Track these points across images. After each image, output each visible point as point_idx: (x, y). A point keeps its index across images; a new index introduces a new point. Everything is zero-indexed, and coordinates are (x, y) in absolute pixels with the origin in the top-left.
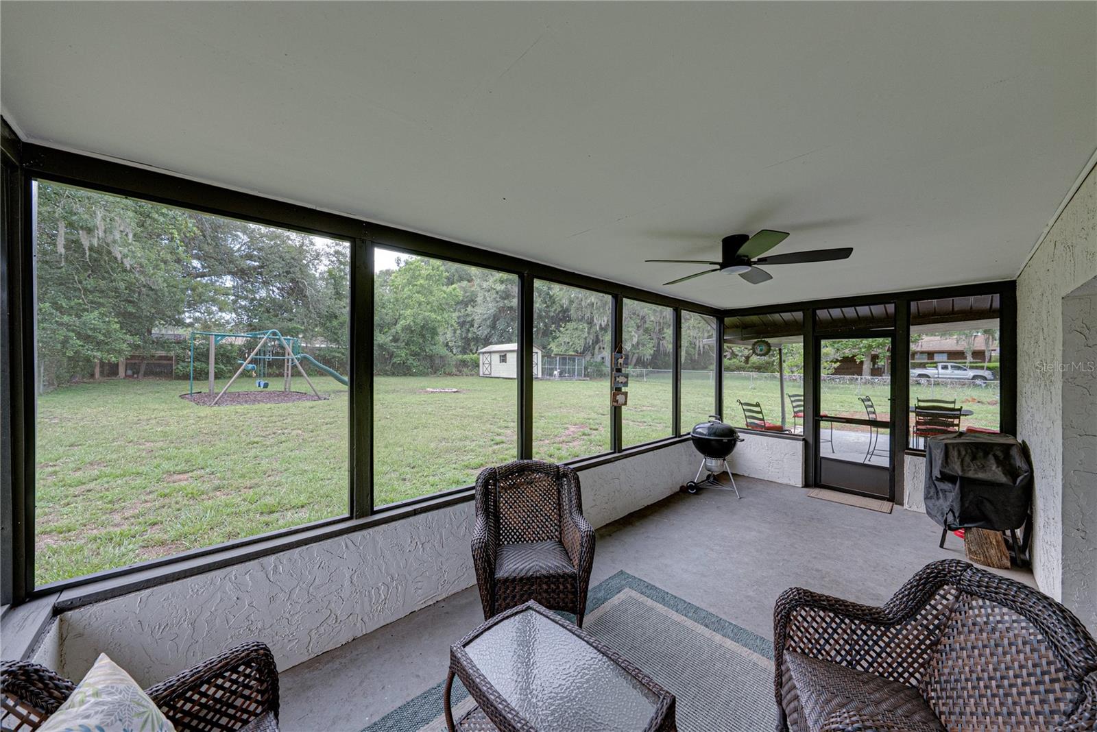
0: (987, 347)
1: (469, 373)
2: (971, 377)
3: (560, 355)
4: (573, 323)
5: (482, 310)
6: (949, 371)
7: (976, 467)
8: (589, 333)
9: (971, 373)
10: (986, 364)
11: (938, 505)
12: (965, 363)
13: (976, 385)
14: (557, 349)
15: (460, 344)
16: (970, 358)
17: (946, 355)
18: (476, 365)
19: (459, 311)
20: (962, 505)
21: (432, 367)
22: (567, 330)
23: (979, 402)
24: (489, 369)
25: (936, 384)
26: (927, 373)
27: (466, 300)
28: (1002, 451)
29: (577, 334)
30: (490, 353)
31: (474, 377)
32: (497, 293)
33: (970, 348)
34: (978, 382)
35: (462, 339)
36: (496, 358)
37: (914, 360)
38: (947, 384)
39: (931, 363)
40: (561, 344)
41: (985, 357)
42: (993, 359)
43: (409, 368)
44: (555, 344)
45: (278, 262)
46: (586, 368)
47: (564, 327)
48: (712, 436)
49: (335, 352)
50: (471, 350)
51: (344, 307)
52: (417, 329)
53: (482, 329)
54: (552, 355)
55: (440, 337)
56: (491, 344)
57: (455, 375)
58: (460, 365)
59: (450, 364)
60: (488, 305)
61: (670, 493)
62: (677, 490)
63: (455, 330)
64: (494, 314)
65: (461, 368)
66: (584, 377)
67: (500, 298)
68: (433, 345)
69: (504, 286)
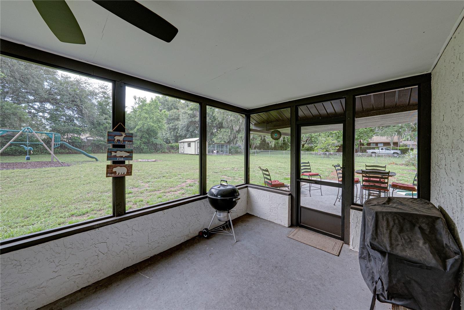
0: (399, 140)
1: (174, 152)
2: (392, 153)
3: (217, 143)
4: (224, 129)
5: (182, 123)
6: (384, 151)
7: (403, 241)
8: (231, 134)
9: (392, 152)
10: (398, 148)
11: (370, 268)
12: (390, 147)
13: (395, 157)
14: (216, 141)
15: (173, 138)
16: (392, 145)
17: (383, 144)
18: (178, 148)
19: (173, 123)
20: (390, 281)
21: (156, 149)
22: (221, 132)
23: (396, 164)
24: (183, 150)
25: (379, 156)
26: (374, 151)
27: (176, 118)
28: (428, 224)
29: (225, 134)
30: (184, 142)
31: (177, 154)
32: (189, 114)
33: (392, 141)
34: (395, 155)
35: (174, 136)
36: (186, 144)
37: (370, 146)
38: (383, 156)
39: (377, 147)
40: (218, 139)
41: (398, 144)
42: (401, 146)
43: (142, 150)
44: (215, 138)
45: (67, 95)
46: (230, 150)
47: (220, 131)
48: (219, 196)
49: (102, 141)
50: (177, 141)
51: (105, 119)
52: (145, 131)
53: (182, 131)
54: (213, 144)
55: (159, 135)
56: (185, 139)
57: (167, 153)
58: (170, 148)
59: (164, 148)
60: (185, 120)
61: (187, 239)
62: (195, 235)
63: (171, 132)
64: (187, 125)
65: (170, 150)
66: (229, 153)
67: (190, 117)
68: (155, 139)
69: (192, 112)
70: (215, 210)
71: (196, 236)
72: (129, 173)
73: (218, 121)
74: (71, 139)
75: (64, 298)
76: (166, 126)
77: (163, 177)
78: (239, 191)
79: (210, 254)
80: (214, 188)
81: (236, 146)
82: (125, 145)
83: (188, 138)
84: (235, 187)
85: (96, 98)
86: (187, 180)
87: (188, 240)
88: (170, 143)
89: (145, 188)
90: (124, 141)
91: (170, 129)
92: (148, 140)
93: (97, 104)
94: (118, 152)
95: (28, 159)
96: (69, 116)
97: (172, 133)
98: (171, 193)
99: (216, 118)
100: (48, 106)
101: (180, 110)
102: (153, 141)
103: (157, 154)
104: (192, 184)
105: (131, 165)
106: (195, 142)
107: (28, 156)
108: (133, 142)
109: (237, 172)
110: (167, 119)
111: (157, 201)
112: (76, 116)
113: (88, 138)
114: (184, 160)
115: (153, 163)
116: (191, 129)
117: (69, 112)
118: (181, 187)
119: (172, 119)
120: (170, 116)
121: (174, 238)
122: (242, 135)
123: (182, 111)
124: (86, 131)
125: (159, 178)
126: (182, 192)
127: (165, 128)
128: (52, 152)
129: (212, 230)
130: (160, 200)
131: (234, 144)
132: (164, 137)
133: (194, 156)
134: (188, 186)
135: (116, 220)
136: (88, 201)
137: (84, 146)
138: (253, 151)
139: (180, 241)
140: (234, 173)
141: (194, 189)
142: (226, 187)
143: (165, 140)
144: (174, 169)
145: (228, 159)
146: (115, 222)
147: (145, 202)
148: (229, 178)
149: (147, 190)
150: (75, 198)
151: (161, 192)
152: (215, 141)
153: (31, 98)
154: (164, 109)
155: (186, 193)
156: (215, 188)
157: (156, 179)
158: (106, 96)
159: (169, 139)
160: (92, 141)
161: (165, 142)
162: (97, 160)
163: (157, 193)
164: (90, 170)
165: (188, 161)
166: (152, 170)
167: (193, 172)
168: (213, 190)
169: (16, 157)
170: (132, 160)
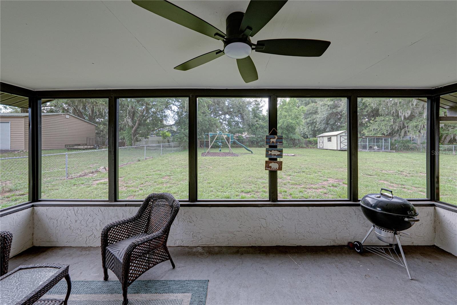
1: (312, 147)
4: (381, 117)
5: (321, 116)
8: (394, 122)
15: (311, 133)
18: (316, 143)
19: (310, 118)
21: (294, 144)
22: (376, 121)
24: (322, 145)
27: (313, 112)
29: (384, 123)
30: (323, 137)
31: (315, 149)
32: (329, 106)
35: (312, 130)
36: (326, 139)
40: (371, 130)
44: (366, 130)
45: (236, 108)
46: (392, 144)
47: (374, 120)
48: (378, 209)
49: (254, 138)
50: (315, 136)
51: (256, 122)
52: (284, 127)
53: (321, 125)
54: (363, 137)
55: (297, 130)
56: (324, 133)
57: (305, 148)
58: (308, 143)
59: (302, 143)
60: (324, 113)
61: (332, 244)
62: (343, 244)
63: (308, 127)
64: (327, 117)
65: (308, 144)
66: (391, 150)
67: (330, 108)
68: (294, 134)
69: (333, 102)
70: (373, 224)
71: (344, 246)
72: (280, 168)
73: (372, 108)
74: (237, 137)
75: (244, 247)
76: (303, 121)
77: (303, 172)
78: (416, 208)
79: (366, 275)
80: (370, 196)
81: (405, 139)
82: (277, 146)
83: (328, 132)
84: (408, 202)
85: (251, 106)
86: (328, 179)
87: (334, 246)
88: (307, 138)
89: (287, 181)
90: (277, 142)
91: (308, 124)
92: (287, 136)
93: (251, 110)
94: (273, 151)
95: (220, 151)
96: (237, 121)
97: (310, 127)
98: (311, 189)
99: (367, 104)
100: (228, 116)
101: (318, 103)
102: (291, 136)
103: (295, 149)
104: (335, 184)
105: (282, 162)
106: (337, 135)
107: (220, 149)
108: (283, 143)
109: (409, 178)
110: (305, 114)
111: (299, 195)
112: (240, 121)
113: (247, 136)
114: (324, 155)
115: (292, 157)
116: (332, 122)
117: (237, 119)
118: (322, 186)
119: (310, 114)
120: (307, 111)
121: (319, 237)
122: (418, 123)
123: (321, 104)
124: (245, 131)
125: (299, 173)
126: (324, 191)
127: (302, 123)
128: (230, 147)
129: (368, 247)
130: (301, 194)
131: (401, 137)
132: (302, 132)
133: (335, 152)
134: (331, 185)
135: (272, 204)
136: (250, 183)
137: (244, 142)
138: (446, 146)
139: (326, 243)
140: (403, 180)
141: (338, 191)
142: (391, 199)
143: (302, 135)
144: (313, 165)
145: (389, 158)
146: (271, 206)
147: (288, 193)
148: (392, 184)
149: (289, 182)
150: (242, 180)
151: (302, 186)
152: (367, 134)
153: (220, 112)
154: (302, 104)
155: (329, 194)
156: (373, 196)
157: (297, 174)
158: (257, 103)
159: (306, 134)
160: (249, 138)
161: (302, 136)
162: (252, 153)
163: (299, 187)
164: (249, 160)
165: (329, 158)
166: (292, 164)
167: (337, 171)
168: (368, 199)
169: (215, 149)
170: (282, 158)
